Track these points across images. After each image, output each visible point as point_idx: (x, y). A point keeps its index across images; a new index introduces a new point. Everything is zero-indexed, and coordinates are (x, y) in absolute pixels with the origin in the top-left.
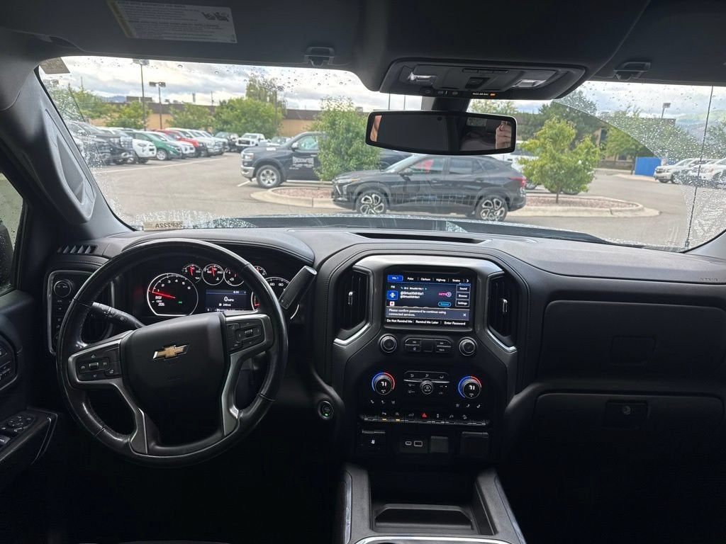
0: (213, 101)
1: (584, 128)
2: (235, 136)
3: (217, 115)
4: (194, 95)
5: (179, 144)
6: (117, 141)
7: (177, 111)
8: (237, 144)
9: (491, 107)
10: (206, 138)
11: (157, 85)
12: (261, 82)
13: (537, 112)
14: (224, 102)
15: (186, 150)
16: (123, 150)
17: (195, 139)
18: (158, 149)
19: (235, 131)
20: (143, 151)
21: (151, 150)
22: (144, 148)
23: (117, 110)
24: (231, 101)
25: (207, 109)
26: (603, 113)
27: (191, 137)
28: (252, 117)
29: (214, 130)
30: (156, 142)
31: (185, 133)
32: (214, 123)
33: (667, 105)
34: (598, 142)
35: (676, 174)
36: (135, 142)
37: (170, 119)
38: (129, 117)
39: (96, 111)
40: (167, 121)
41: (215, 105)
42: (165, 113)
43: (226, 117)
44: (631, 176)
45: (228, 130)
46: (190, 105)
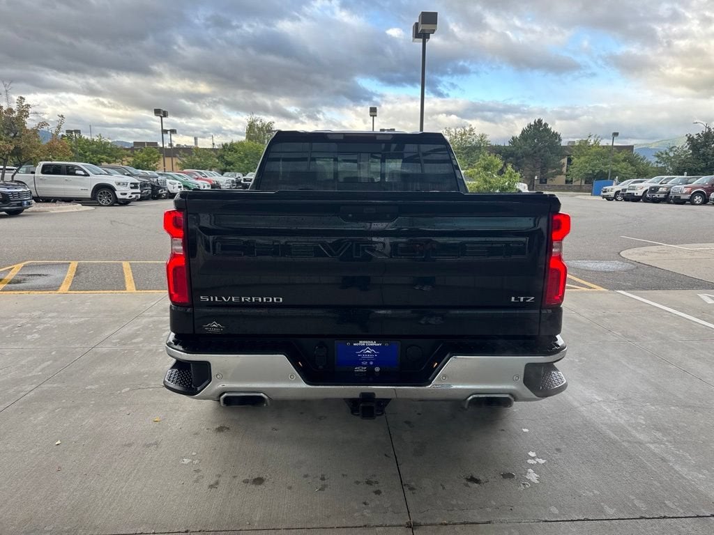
0: (213, 144)
1: (550, 157)
2: (239, 175)
3: (221, 157)
4: (196, 139)
5: (199, 182)
6: (155, 180)
7: (186, 154)
8: (242, 182)
9: (466, 141)
10: (217, 177)
11: (169, 132)
12: (260, 126)
13: (507, 145)
14: (226, 144)
15: (204, 187)
16: (160, 188)
17: (209, 178)
18: (184, 186)
19: (240, 171)
20: (174, 188)
21: (180, 187)
22: (175, 186)
23: (132, 155)
24: (232, 144)
25: (212, 152)
26: (570, 142)
27: (206, 177)
28: (254, 157)
29: (221, 170)
30: (182, 181)
31: (201, 173)
32: (219, 164)
33: (616, 134)
34: (564, 169)
35: (617, 193)
36: (168, 181)
37: (179, 162)
38: (143, 161)
39: (112, 156)
40: (177, 164)
41: (217, 147)
42: (175, 156)
43: (229, 159)
44: (588, 197)
45: (233, 170)
46: (197, 149)
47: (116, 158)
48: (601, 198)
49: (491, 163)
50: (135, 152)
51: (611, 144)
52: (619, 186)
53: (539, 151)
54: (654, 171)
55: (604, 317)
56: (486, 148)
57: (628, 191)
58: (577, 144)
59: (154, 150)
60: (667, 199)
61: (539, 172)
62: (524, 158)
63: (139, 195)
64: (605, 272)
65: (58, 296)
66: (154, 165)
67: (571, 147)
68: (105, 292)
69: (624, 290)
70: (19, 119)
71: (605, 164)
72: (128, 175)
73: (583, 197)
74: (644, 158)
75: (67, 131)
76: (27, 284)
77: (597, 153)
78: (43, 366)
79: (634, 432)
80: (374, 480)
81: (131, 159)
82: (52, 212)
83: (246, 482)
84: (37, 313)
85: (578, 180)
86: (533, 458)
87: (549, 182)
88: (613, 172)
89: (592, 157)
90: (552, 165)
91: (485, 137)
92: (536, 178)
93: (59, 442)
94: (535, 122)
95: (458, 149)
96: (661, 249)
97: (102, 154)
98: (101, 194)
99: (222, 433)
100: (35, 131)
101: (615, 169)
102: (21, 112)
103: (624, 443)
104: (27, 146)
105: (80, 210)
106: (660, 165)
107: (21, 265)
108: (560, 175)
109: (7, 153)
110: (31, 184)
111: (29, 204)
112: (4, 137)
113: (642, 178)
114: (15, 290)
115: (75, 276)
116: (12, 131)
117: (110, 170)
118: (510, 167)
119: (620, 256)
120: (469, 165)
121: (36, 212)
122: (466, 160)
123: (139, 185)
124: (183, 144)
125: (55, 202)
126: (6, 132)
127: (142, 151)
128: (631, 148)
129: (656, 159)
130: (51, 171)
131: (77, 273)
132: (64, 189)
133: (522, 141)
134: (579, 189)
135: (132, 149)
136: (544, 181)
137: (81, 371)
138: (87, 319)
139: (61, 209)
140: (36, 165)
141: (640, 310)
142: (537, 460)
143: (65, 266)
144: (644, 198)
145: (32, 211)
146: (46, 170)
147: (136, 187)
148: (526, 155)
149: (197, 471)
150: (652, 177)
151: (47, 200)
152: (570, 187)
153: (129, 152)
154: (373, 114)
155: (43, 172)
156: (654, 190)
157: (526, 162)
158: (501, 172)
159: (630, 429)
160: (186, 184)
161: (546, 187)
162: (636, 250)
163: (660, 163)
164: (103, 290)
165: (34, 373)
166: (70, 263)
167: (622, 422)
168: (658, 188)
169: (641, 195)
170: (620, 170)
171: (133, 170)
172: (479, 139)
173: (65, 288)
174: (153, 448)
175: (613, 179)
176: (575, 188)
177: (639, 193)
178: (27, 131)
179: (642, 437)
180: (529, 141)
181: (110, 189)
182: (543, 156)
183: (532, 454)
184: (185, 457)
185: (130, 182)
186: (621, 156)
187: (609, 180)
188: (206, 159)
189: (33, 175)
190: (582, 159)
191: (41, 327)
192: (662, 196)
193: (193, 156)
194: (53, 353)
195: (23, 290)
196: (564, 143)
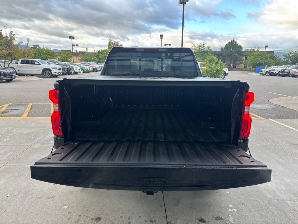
0: (94, 51)
1: (238, 56)
3: (97, 56)
4: (87, 48)
5: (87, 67)
6: (69, 66)
7: (82, 55)
9: (201, 49)
10: (95, 65)
11: (75, 46)
13: (219, 51)
14: (99, 51)
15: (90, 69)
16: (71, 70)
17: (92, 65)
20: (77, 70)
21: (79, 69)
22: (77, 69)
23: (60, 55)
24: (102, 51)
25: (94, 54)
26: (246, 50)
27: (90, 65)
29: (97, 62)
30: (80, 67)
31: (88, 63)
32: (96, 59)
33: (267, 46)
34: (244, 62)
35: (267, 72)
36: (74, 67)
37: (80, 58)
38: (65, 58)
39: (52, 56)
40: (79, 59)
41: (96, 52)
42: (78, 56)
43: (100, 57)
44: (254, 74)
45: (102, 62)
46: (87, 53)
47: (54, 57)
48: (259, 74)
49: (212, 59)
50: (61, 54)
51: (264, 51)
52: (267, 69)
53: (233, 53)
54: (282, 63)
55: (263, 132)
56: (210, 52)
57: (271, 72)
58: (249, 51)
59: (69, 53)
60: (288, 75)
61: (233, 63)
62: (226, 57)
63: (62, 73)
64: (263, 109)
65: (21, 120)
66: (69, 60)
67: (247, 52)
68: (42, 117)
69: (271, 118)
70: (11, 40)
71: (262, 59)
72: (57, 64)
73: (252, 74)
74: (279, 57)
75: (33, 45)
76: (9, 114)
77: (258, 55)
78: (9, 154)
79: (280, 194)
80: (154, 220)
81: (60, 57)
82: (25, 80)
83: (92, 219)
84: (11, 128)
85: (249, 66)
86: (231, 208)
87: (237, 67)
88: (265, 63)
89: (256, 56)
90: (239, 60)
91: (210, 47)
92: (231, 65)
93: (8, 195)
94: (231, 41)
95: (198, 52)
96: (287, 98)
97: (48, 55)
98: (46, 72)
99: (84, 192)
100: (17, 45)
101: (266, 61)
102: (11, 37)
103: (275, 201)
104: (14, 52)
105: (37, 79)
106: (285, 60)
107: (8, 105)
108: (242, 64)
109: (6, 55)
110: (16, 68)
111: (15, 77)
112: (4, 48)
113: (278, 65)
114: (3, 117)
115: (30, 110)
116: (8, 46)
117: (50, 62)
118: (220, 61)
119: (269, 101)
120: (203, 59)
121: (18, 80)
122: (201, 58)
123: (61, 69)
124: (81, 51)
125: (27, 76)
126: (5, 46)
127: (64, 54)
128: (273, 52)
129: (284, 57)
130: (25, 63)
131: (31, 109)
132: (30, 71)
133: (226, 49)
134: (250, 70)
135: (60, 53)
136: (235, 67)
137: (25, 157)
138: (32, 131)
139: (29, 79)
140: (18, 60)
141: (279, 129)
142: (233, 209)
143: (26, 105)
144: (278, 75)
145: (17, 80)
146: (22, 62)
147: (60, 70)
148: (227, 55)
149: (70, 213)
150: (282, 65)
151: (24, 75)
152: (246, 69)
153: (59, 54)
154: (162, 37)
155: (21, 63)
156: (283, 71)
157: (227, 58)
158: (217, 63)
159: (277, 192)
160: (82, 68)
161: (236, 69)
162: (276, 99)
163: (286, 59)
164: (41, 117)
165: (4, 158)
166: (29, 104)
167: (274, 188)
168: (285, 70)
169: (277, 73)
170: (268, 62)
171: (60, 62)
172: (207, 48)
173: (25, 115)
174: (51, 199)
175: (265, 66)
176: (248, 70)
177: (276, 72)
178: (14, 45)
179: (284, 197)
180: (229, 49)
181: (50, 70)
182: (234, 56)
183: (231, 206)
184: (65, 205)
185: (57, 67)
186: (269, 56)
187: (263, 66)
188: (91, 57)
189: (17, 64)
190: (252, 57)
191: (11, 135)
192: (286, 74)
193: (85, 56)
194: (14, 148)
195: (7, 116)
196: (244, 50)
